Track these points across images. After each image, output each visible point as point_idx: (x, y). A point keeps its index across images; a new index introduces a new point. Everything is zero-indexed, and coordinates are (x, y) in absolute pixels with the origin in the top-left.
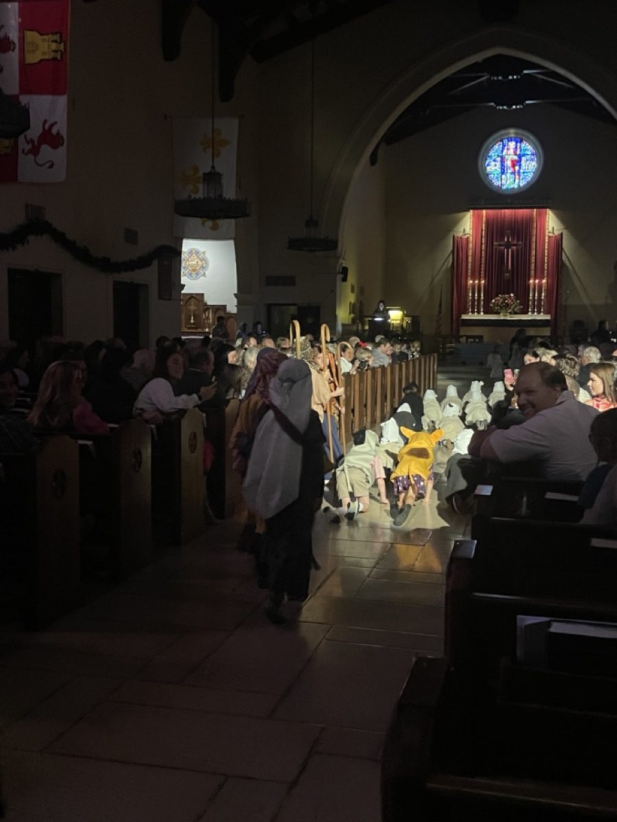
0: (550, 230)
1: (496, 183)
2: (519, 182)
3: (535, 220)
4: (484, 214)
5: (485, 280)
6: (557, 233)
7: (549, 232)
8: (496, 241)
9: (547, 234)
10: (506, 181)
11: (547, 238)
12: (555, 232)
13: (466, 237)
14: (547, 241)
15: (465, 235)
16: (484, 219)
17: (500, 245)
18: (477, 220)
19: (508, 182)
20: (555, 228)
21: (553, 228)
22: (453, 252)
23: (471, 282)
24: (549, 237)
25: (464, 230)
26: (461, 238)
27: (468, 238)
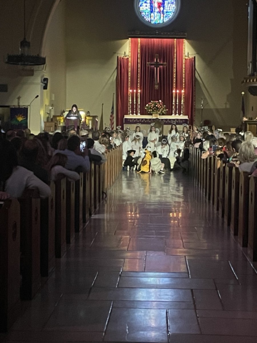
0: (186, 54)
1: (147, 19)
2: (163, 19)
3: (175, 46)
4: (139, 42)
5: (141, 89)
6: (191, 57)
7: (186, 56)
8: (148, 62)
9: (184, 57)
10: (154, 18)
12: (189, 56)
13: (126, 58)
14: (184, 62)
15: (126, 56)
16: (139, 45)
17: (151, 65)
18: (134, 46)
19: (156, 19)
21: (188, 53)
22: (117, 68)
23: (131, 91)
24: (185, 59)
25: (125, 53)
26: (123, 58)
27: (128, 59)
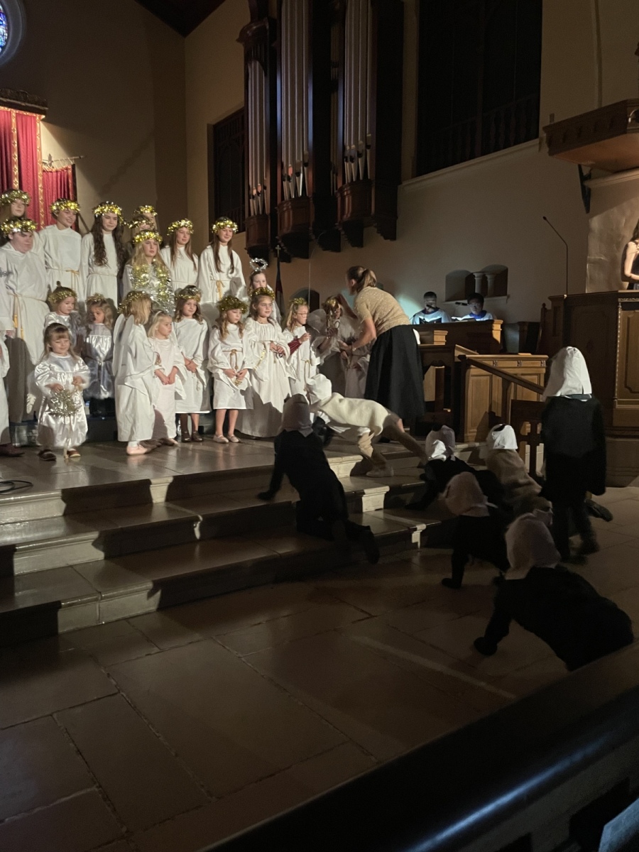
0: (45, 158)
3: (15, 133)
6: (57, 166)
7: (45, 164)
9: (39, 165)
11: (40, 172)
12: (54, 165)
14: (40, 178)
20: (53, 159)
21: (50, 157)
24: (44, 171)
